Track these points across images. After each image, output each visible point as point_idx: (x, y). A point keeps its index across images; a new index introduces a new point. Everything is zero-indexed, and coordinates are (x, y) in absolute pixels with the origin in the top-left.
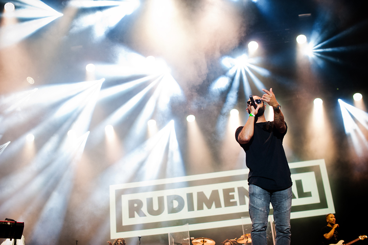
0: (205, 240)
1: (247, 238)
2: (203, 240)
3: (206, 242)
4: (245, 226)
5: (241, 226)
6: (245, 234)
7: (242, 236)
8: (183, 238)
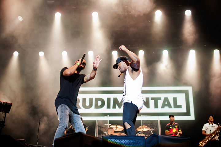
0: (118, 126)
1: (143, 128)
2: (116, 126)
3: (118, 127)
4: (143, 121)
5: (141, 121)
6: (143, 125)
7: (140, 127)
8: (105, 124)
